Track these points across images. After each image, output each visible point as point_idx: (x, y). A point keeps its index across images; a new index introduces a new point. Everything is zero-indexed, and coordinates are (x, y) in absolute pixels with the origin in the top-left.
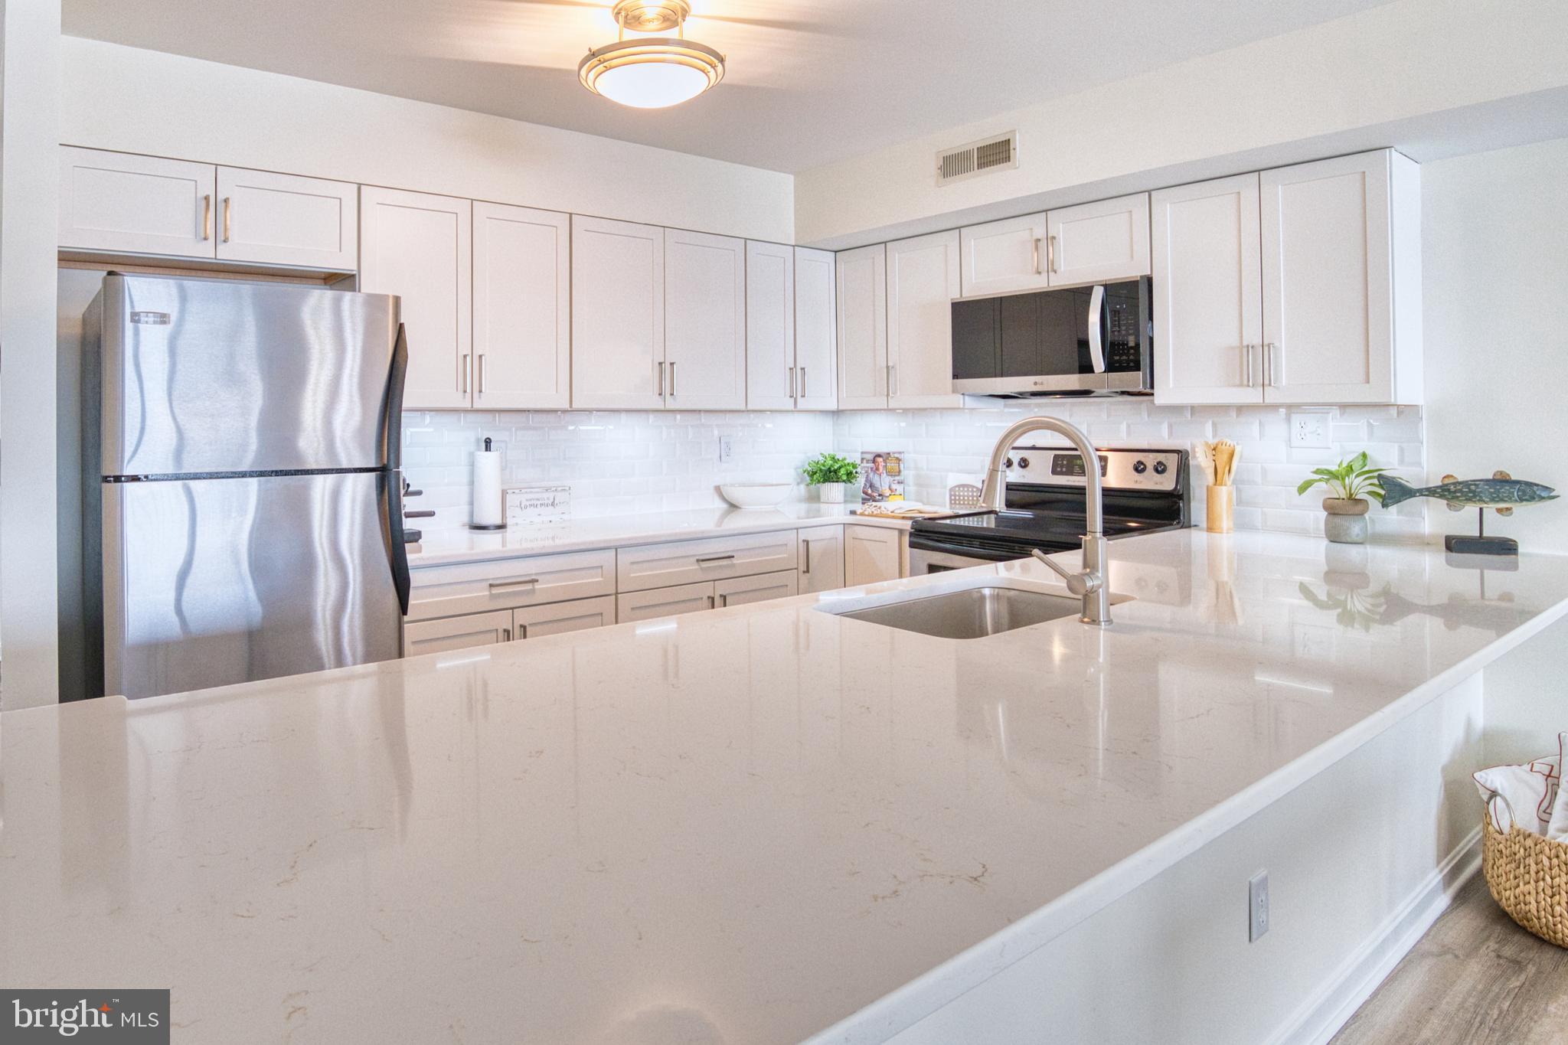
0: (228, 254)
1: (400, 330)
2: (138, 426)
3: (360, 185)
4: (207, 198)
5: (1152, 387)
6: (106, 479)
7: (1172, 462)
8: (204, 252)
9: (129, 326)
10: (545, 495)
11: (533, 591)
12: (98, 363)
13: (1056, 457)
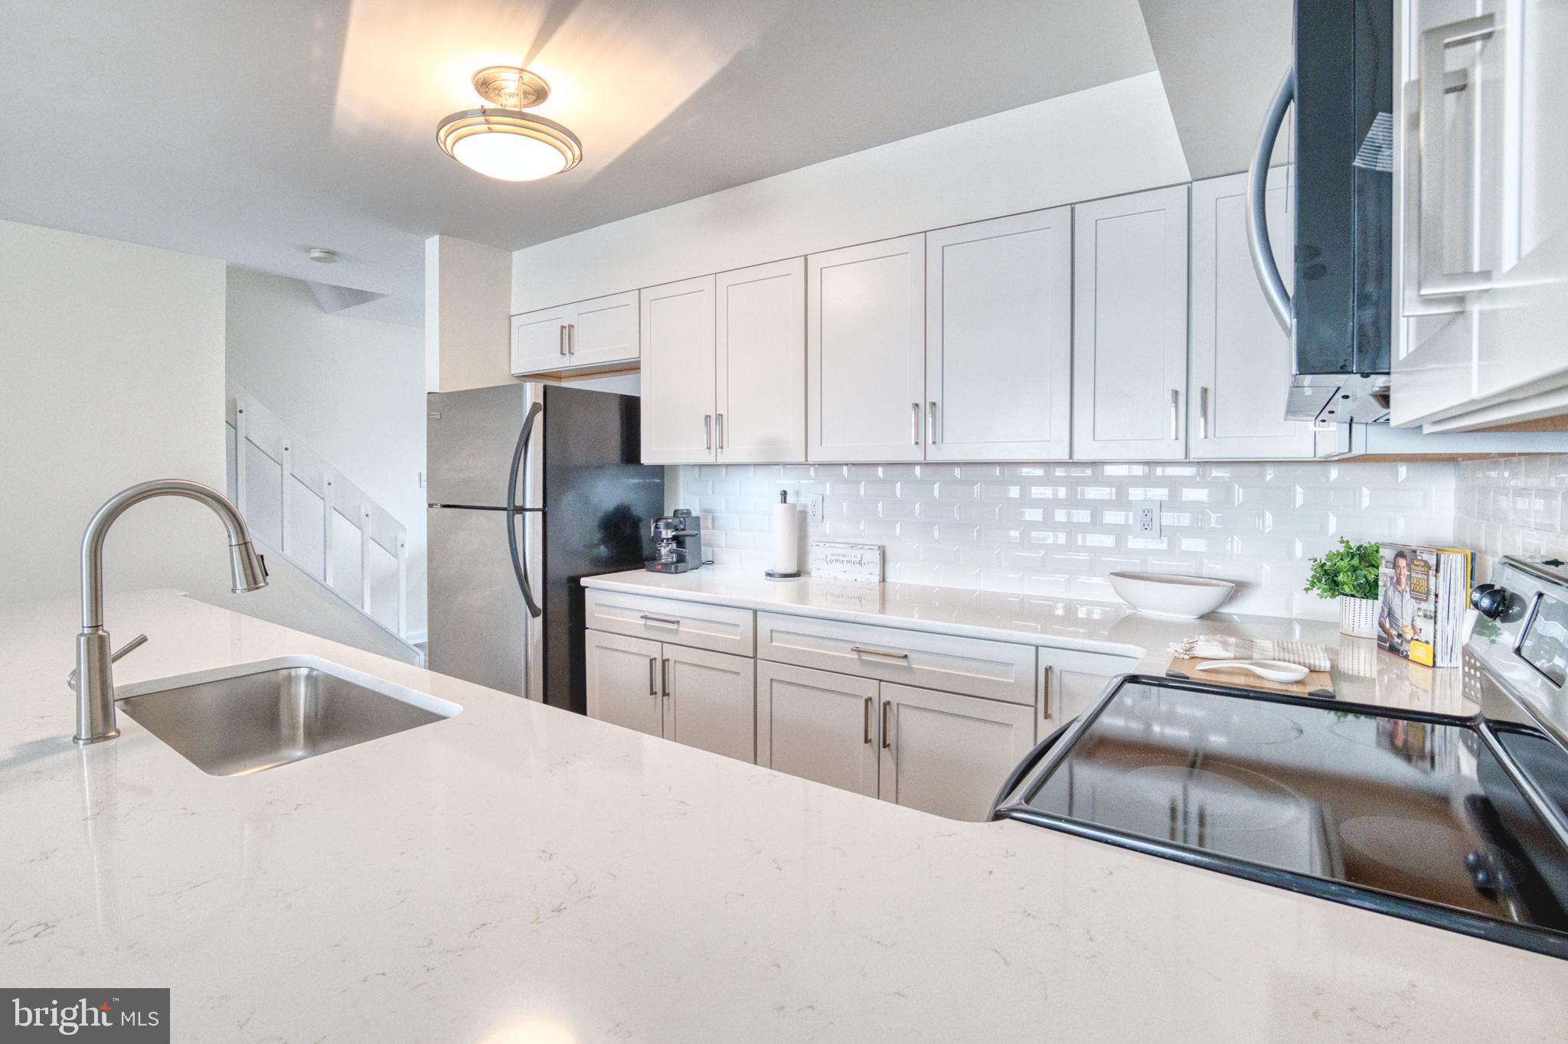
0: (574, 363)
3: (640, 290)
4: (565, 327)
8: (564, 363)
10: (852, 552)
11: (676, 632)
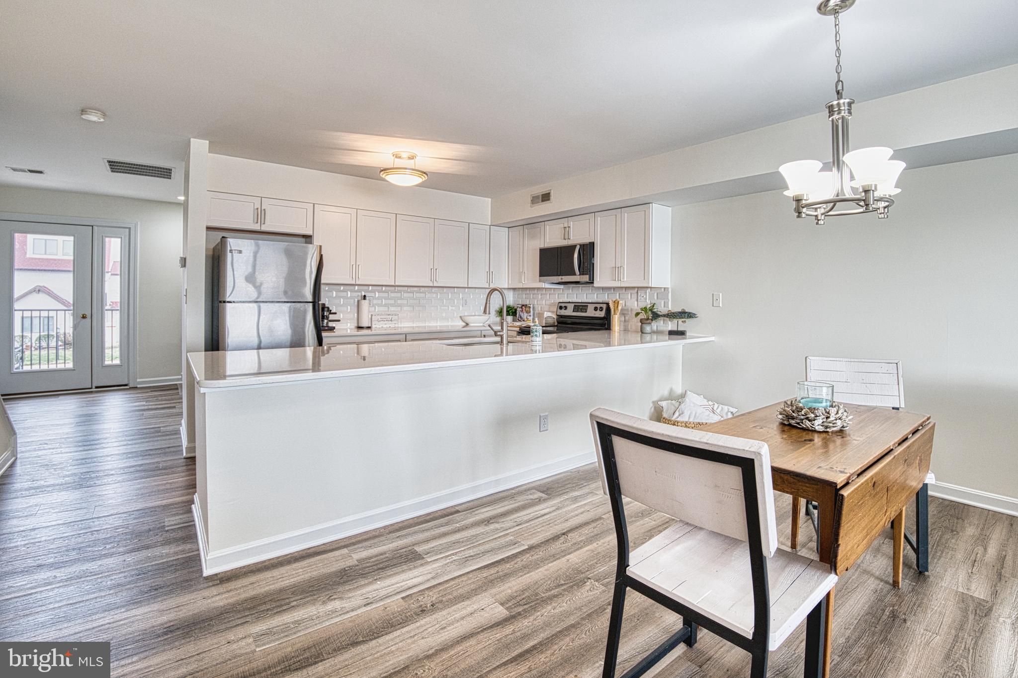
0: (264, 228)
1: (321, 256)
2: (232, 285)
3: (314, 204)
4: (257, 209)
5: (593, 280)
6: (220, 302)
7: (604, 306)
8: (256, 227)
9: (229, 255)
10: (388, 317)
12: (218, 266)
13: (575, 305)
